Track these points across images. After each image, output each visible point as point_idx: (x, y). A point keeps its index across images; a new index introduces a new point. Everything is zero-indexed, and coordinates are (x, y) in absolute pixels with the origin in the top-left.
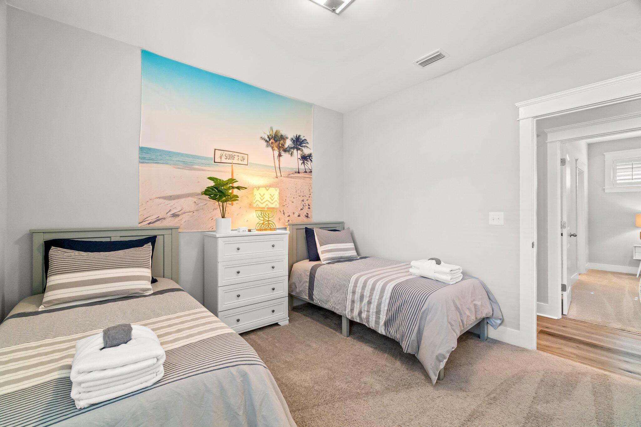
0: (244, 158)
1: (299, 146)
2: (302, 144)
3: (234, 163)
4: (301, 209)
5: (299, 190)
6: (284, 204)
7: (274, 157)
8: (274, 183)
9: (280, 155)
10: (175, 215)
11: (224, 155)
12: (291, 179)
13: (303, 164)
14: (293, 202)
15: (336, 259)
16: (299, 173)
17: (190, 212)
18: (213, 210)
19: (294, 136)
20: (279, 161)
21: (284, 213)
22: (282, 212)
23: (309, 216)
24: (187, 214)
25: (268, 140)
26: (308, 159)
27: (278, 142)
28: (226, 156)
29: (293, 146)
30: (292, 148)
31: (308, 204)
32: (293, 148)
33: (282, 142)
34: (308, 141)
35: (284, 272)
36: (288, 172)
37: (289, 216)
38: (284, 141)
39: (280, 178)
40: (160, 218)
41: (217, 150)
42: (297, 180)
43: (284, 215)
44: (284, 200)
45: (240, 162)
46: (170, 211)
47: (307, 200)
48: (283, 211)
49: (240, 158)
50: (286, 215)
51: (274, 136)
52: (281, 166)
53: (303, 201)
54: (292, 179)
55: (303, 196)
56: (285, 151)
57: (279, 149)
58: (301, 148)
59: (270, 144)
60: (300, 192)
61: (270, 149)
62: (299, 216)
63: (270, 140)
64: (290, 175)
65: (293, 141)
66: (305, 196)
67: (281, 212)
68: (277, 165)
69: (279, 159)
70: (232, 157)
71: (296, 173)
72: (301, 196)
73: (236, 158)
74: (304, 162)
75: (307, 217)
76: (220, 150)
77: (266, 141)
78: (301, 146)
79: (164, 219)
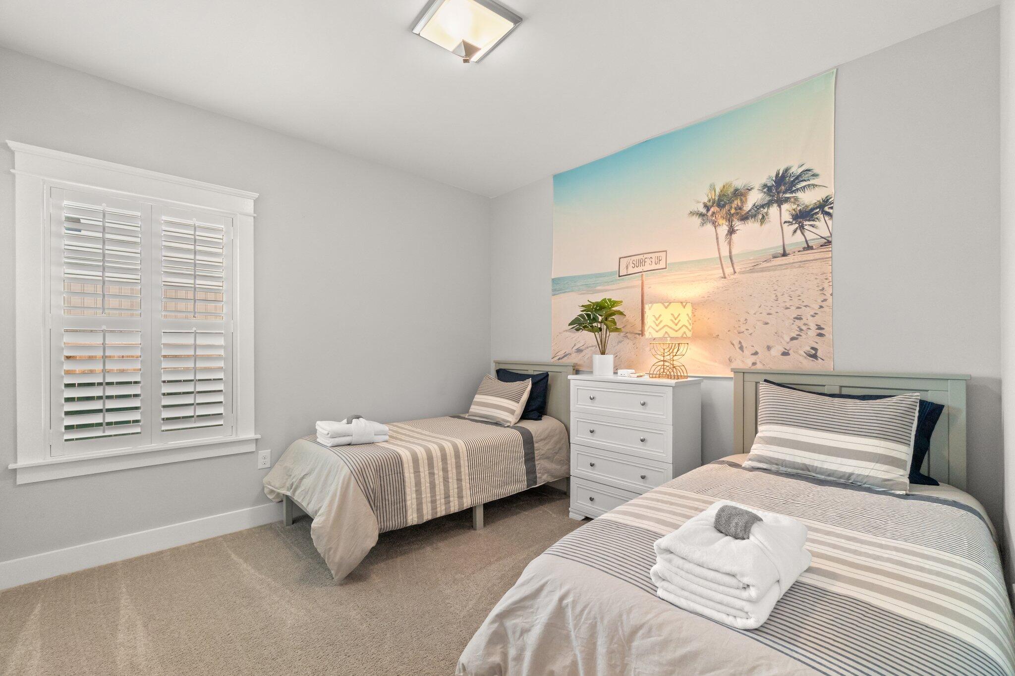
0: (660, 258)
1: (784, 193)
2: (794, 186)
3: (644, 272)
4: (793, 339)
5: (786, 295)
6: (743, 329)
7: (717, 239)
8: (718, 289)
9: (731, 231)
10: (579, 351)
11: (631, 262)
12: (760, 274)
13: (799, 231)
14: (767, 324)
15: (795, 468)
16: (784, 254)
17: (592, 346)
18: (618, 343)
19: (770, 177)
20: (730, 243)
21: (741, 348)
22: (737, 346)
23: (819, 354)
24: (590, 348)
25: (704, 211)
26: (817, 213)
27: (727, 207)
28: (633, 263)
29: (768, 198)
30: (763, 206)
31: (817, 325)
32: (769, 204)
33: (737, 202)
34: (816, 171)
35: (663, 455)
36: (753, 259)
37: (756, 353)
38: (741, 200)
39: (732, 277)
40: (567, 353)
41: (623, 258)
42: (777, 273)
43: (743, 351)
44: (742, 320)
45: (654, 267)
46: (575, 345)
47: (813, 316)
48: (740, 343)
49: (653, 260)
50: (747, 352)
51: (717, 199)
52: (733, 253)
53: (799, 318)
54: (764, 274)
55: (798, 308)
56: (744, 218)
57: (729, 218)
58: (794, 195)
59: (710, 218)
60: (787, 299)
61: (709, 227)
62: (785, 354)
63: (708, 210)
64: (756, 267)
65: (768, 190)
66: (806, 306)
67: (733, 345)
68: (725, 252)
69: (730, 240)
70: (642, 263)
71: (775, 257)
72: (793, 308)
73: (648, 261)
74: (802, 228)
75: (814, 356)
76: (626, 257)
77: (702, 215)
78: (792, 192)
79: (570, 354)
